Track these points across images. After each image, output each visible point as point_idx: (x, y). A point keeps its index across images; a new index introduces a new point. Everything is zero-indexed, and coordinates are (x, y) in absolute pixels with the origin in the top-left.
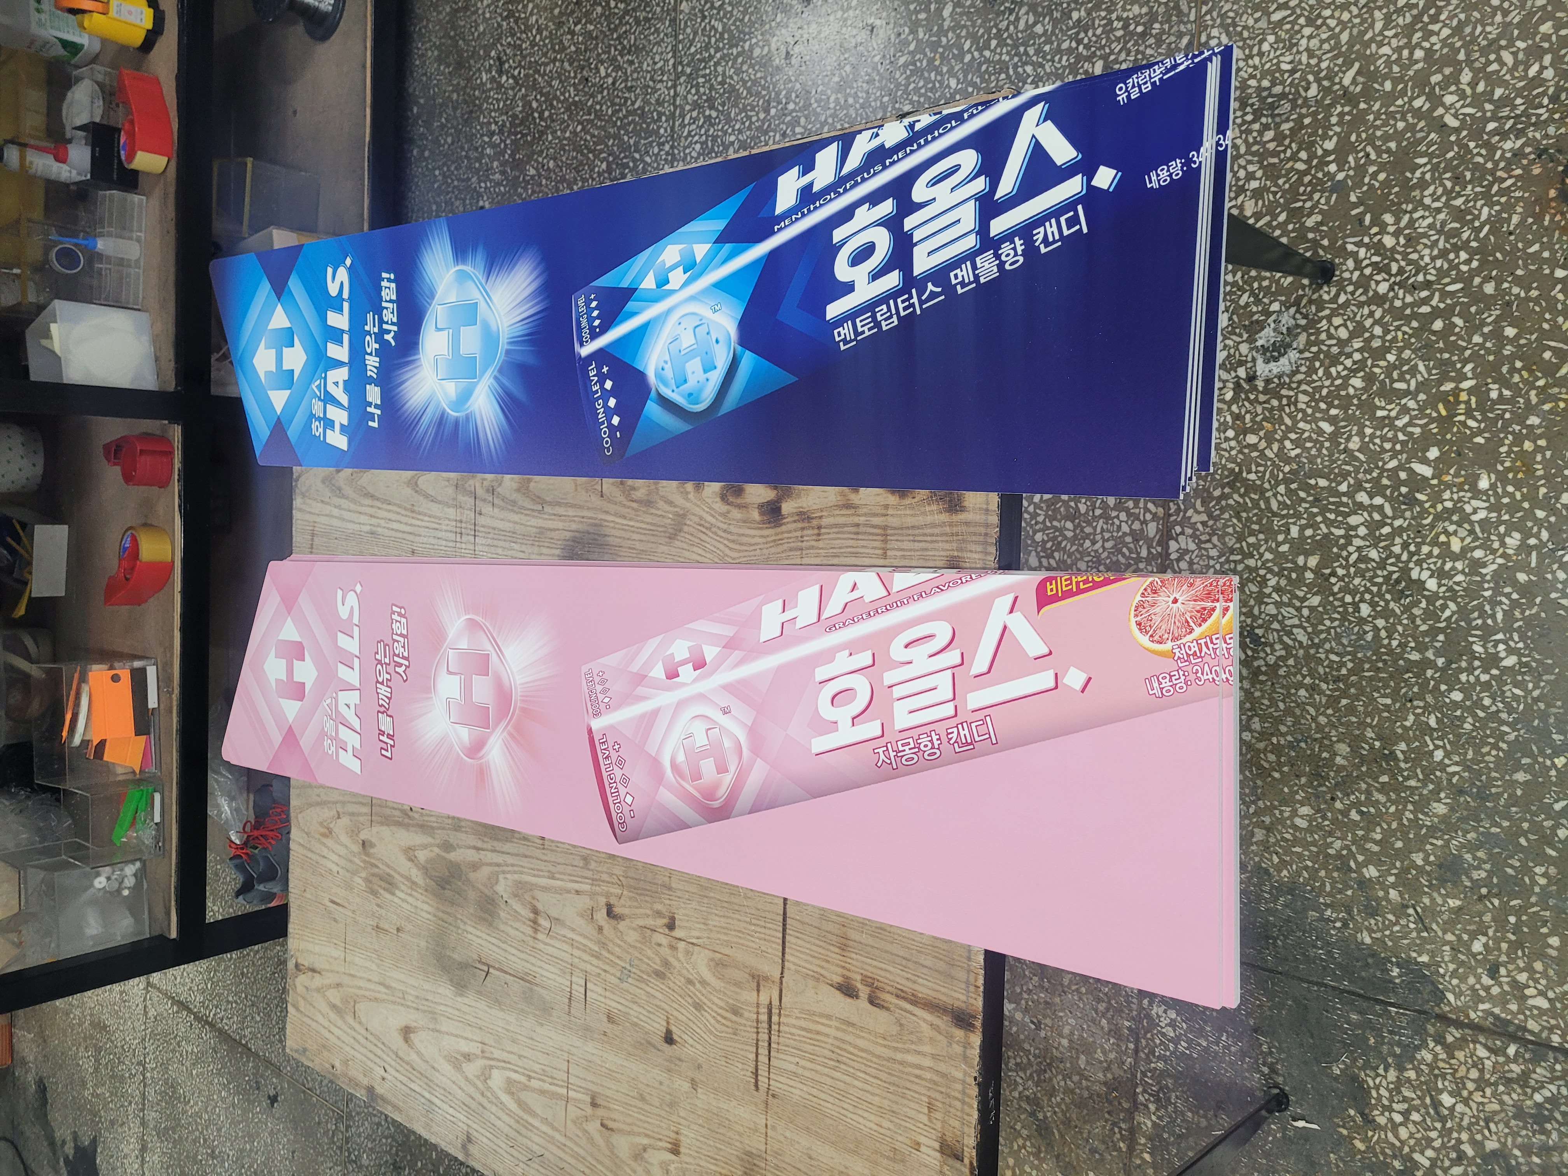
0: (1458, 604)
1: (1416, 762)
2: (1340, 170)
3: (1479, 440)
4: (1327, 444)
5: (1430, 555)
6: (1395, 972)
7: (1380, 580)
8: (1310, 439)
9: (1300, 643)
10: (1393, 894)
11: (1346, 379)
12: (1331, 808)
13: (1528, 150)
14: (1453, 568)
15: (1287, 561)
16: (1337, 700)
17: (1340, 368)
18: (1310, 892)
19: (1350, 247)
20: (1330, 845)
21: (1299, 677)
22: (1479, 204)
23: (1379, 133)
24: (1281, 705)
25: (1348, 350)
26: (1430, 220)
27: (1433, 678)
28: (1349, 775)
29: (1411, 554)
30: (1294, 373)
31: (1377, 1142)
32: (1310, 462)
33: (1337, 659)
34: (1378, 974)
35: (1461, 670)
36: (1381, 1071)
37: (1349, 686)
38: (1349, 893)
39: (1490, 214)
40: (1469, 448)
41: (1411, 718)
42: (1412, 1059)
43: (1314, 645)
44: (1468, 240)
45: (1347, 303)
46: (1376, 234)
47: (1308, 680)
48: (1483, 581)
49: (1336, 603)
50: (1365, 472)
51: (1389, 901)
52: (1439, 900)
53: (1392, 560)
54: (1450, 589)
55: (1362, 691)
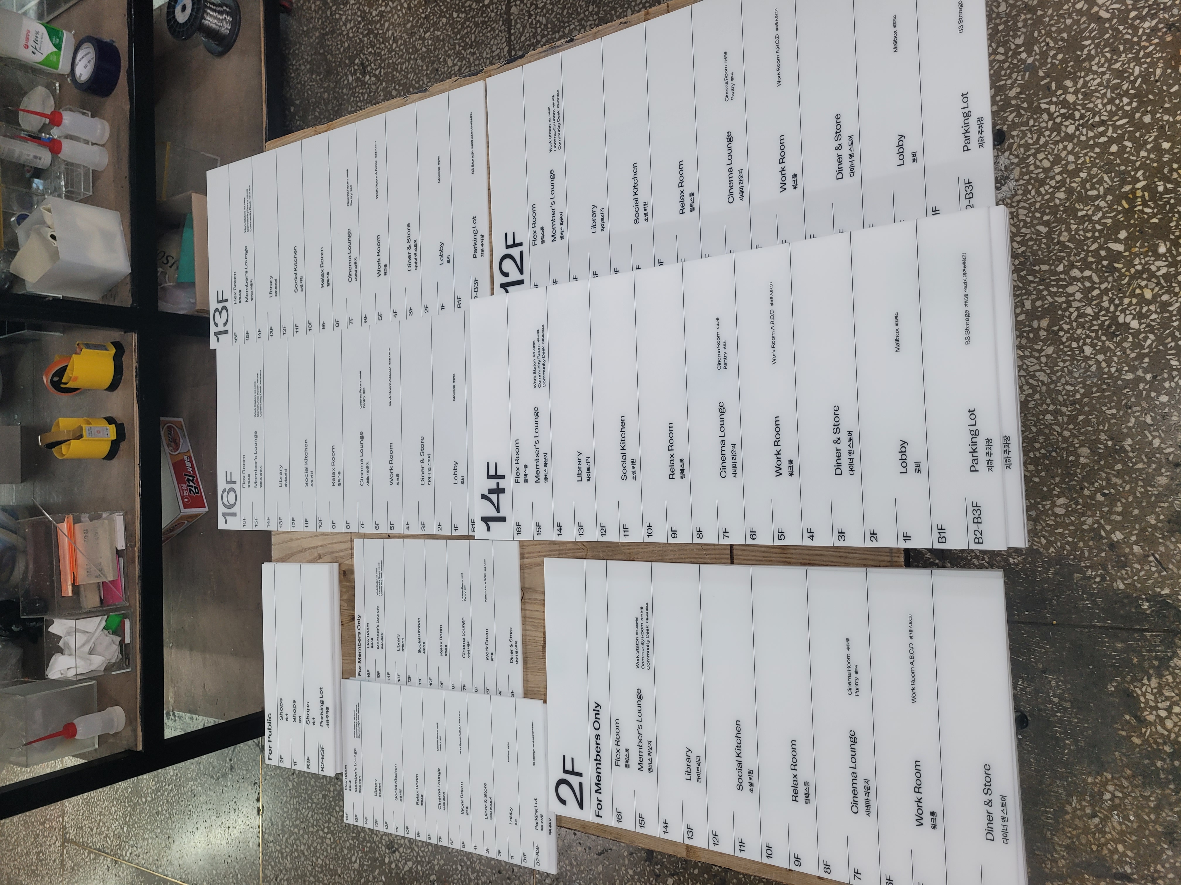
0: (1155, 334)
1: (1140, 451)
2: (1029, 57)
3: (1155, 220)
4: (1044, 241)
5: (1130, 305)
6: (1146, 605)
7: (1096, 328)
8: (1031, 239)
9: (1043, 382)
10: (1136, 549)
11: (1053, 193)
12: (1081, 496)
13: (1161, 26)
14: (1149, 310)
15: (1025, 326)
16: (1076, 417)
17: (1047, 187)
18: (1073, 560)
19: (1044, 106)
20: (1084, 523)
21: (1045, 406)
22: (1132, 65)
23: (1054, 29)
24: (1034, 429)
25: (1051, 174)
26: (1099, 80)
27: (1144, 389)
28: (1092, 469)
29: (1117, 306)
30: (1013, 196)
31: (1150, 736)
32: (1033, 255)
33: (1072, 388)
34: (1133, 610)
35: (1165, 380)
36: (1145, 681)
37: (1082, 406)
38: (1103, 554)
39: (1140, 70)
40: (1149, 228)
41: (1133, 420)
42: (1168, 668)
43: (1053, 382)
44: (1128, 90)
45: (1046, 144)
46: (1060, 95)
47: (1052, 407)
48: (1172, 316)
49: (1066, 349)
50: (1075, 255)
51: (1134, 554)
52: (1172, 547)
53: (1104, 312)
54: (1148, 325)
55: (1093, 408)
